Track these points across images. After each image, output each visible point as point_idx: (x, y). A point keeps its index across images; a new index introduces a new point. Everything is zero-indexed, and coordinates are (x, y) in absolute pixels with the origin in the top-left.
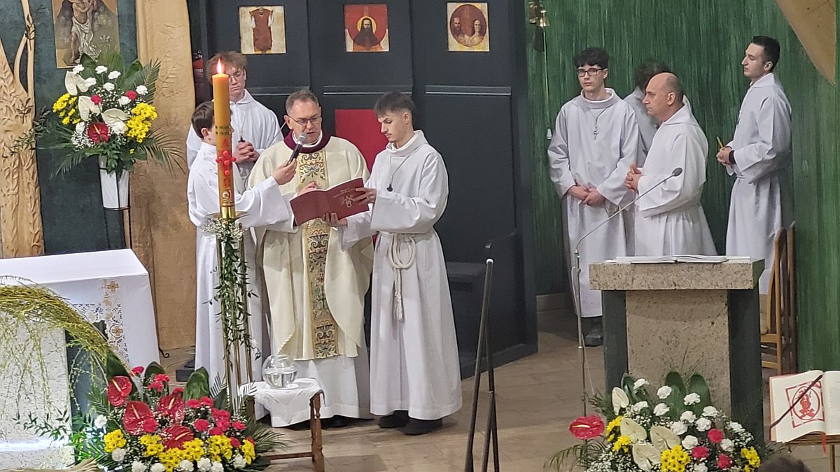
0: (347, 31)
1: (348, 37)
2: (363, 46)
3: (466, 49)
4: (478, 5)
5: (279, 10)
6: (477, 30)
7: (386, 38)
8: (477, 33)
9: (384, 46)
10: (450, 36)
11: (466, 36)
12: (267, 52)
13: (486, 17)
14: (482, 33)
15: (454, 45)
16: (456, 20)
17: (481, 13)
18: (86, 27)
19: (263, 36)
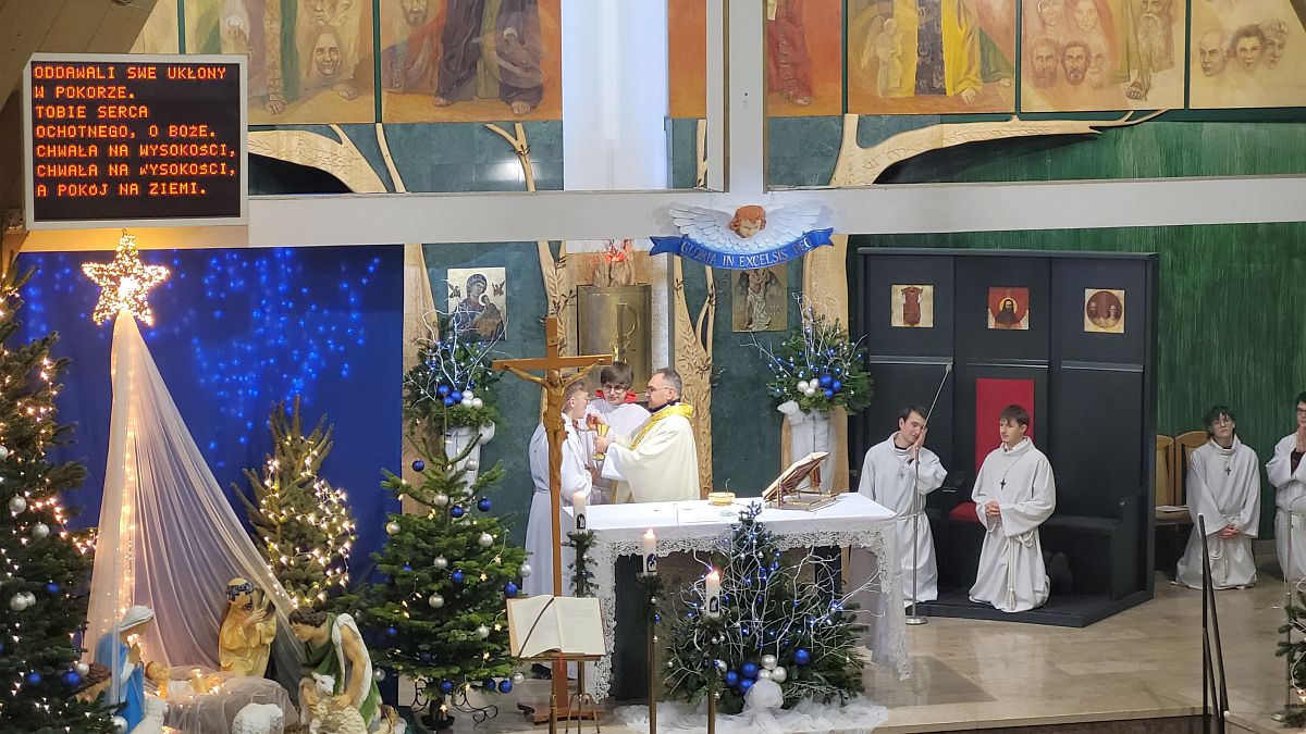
0: (989, 310)
1: (990, 315)
2: (1004, 322)
3: (1102, 330)
4: (1115, 292)
5: (928, 289)
6: (1112, 313)
7: (1026, 318)
8: (1112, 317)
9: (1024, 325)
10: (1087, 318)
11: (1102, 320)
12: (916, 326)
13: (1122, 303)
14: (1117, 317)
15: (1089, 326)
16: (1093, 304)
17: (1116, 300)
18: (759, 297)
19: (912, 311)
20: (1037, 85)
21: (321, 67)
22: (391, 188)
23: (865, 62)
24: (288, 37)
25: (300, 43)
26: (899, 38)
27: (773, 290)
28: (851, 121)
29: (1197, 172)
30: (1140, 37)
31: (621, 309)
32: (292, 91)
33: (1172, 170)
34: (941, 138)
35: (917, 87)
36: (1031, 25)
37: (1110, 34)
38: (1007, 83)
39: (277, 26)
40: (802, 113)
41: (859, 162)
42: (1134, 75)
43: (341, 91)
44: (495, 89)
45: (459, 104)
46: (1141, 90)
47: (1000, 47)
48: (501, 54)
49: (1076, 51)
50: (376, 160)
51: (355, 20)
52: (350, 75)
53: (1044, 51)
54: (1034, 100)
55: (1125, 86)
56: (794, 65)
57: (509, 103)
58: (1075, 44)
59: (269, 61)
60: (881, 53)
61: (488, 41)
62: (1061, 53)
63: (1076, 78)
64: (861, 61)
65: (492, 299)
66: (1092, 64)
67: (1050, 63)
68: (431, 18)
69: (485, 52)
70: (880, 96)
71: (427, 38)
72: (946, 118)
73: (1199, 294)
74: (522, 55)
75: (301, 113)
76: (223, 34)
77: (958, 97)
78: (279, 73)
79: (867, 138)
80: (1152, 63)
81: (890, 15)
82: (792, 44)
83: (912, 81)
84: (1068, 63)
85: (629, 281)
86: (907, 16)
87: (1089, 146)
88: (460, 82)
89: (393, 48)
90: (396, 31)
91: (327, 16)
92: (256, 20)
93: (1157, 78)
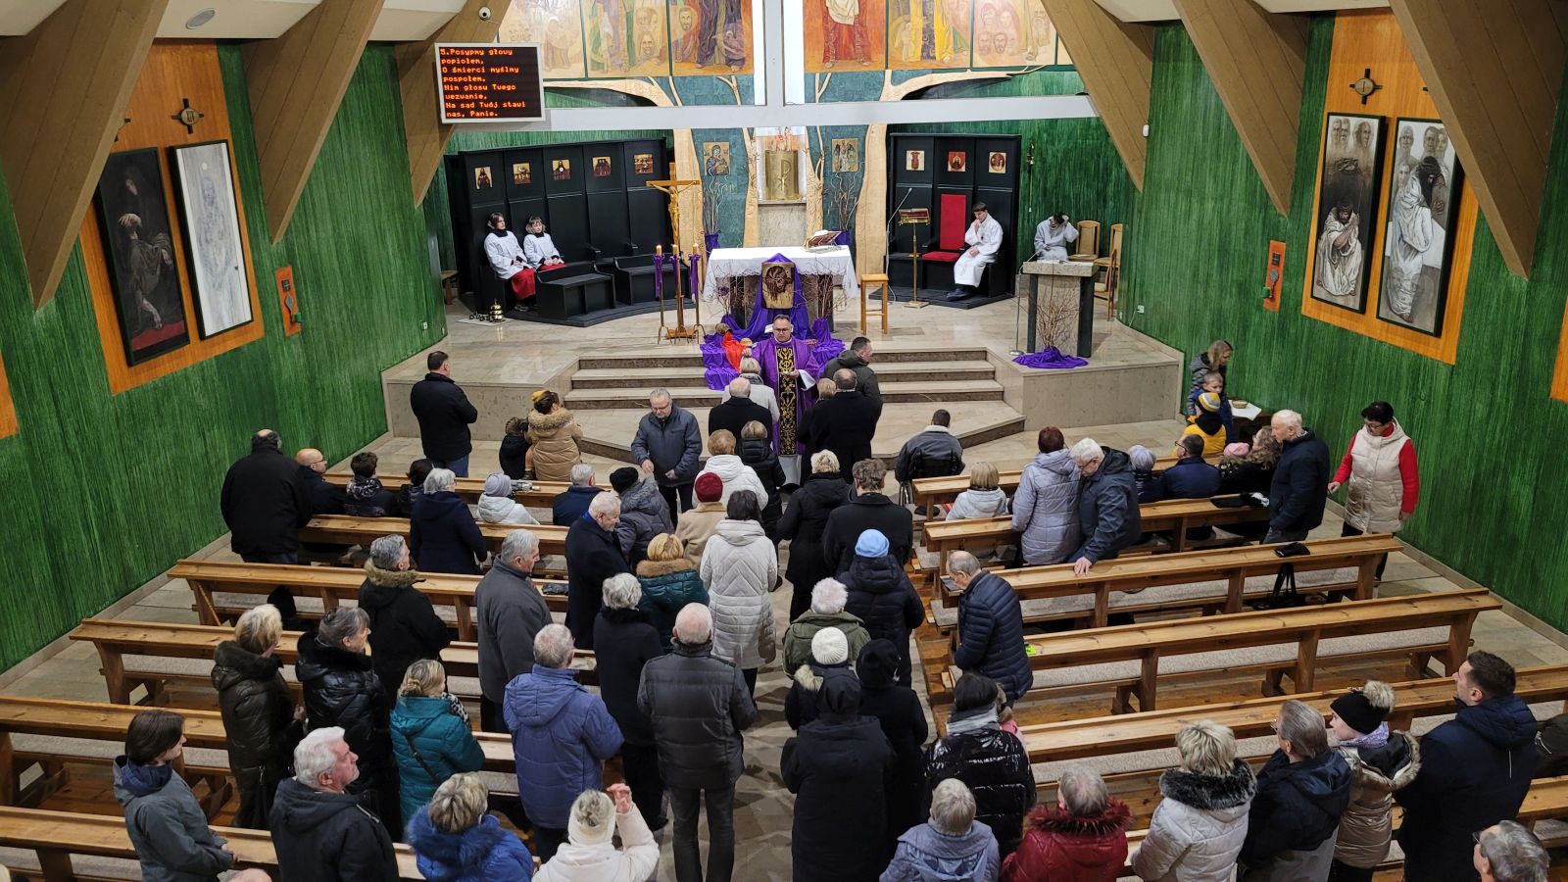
0: (949, 162)
1: (949, 165)
2: (955, 168)
3: (996, 172)
4: (1002, 153)
6: (1001, 164)
7: (964, 166)
8: (1000, 166)
9: (963, 169)
11: (996, 166)
12: (917, 170)
13: (1004, 159)
14: (1003, 165)
16: (993, 159)
17: (1002, 158)
18: (845, 156)
19: (915, 163)
20: (981, 54)
21: (645, 51)
22: (676, 104)
23: (896, 44)
24: (630, 37)
25: (635, 39)
26: (913, 32)
27: (851, 153)
28: (888, 73)
29: (1060, 94)
30: (1033, 28)
31: (782, 161)
32: (632, 62)
33: (1048, 92)
34: (932, 81)
35: (922, 56)
36: (979, 24)
37: (1018, 29)
38: (967, 53)
39: (625, 32)
40: (867, 69)
41: (892, 92)
42: (1030, 49)
43: (654, 61)
44: (723, 60)
45: (707, 67)
46: (1033, 55)
47: (963, 35)
48: (725, 43)
49: (1000, 37)
50: (669, 93)
51: (659, 29)
52: (657, 54)
53: (985, 37)
54: (979, 62)
55: (1025, 54)
56: (863, 46)
57: (730, 66)
58: (1000, 34)
59: (622, 49)
60: (904, 39)
61: (719, 37)
62: (994, 38)
63: (1000, 50)
64: (894, 45)
65: (723, 156)
66: (1009, 43)
67: (988, 43)
68: (693, 27)
69: (718, 42)
70: (903, 59)
71: (692, 38)
72: (934, 71)
73: (1059, 155)
74: (735, 44)
75: (636, 72)
76: (602, 36)
77: (942, 61)
78: (626, 53)
79: (896, 81)
80: (1038, 42)
81: (909, 21)
82: (862, 36)
83: (920, 53)
84: (997, 43)
85: (786, 149)
86: (917, 21)
87: (1007, 83)
88: (707, 56)
89: (677, 41)
90: (678, 34)
91: (647, 27)
92: (616, 30)
93: (1041, 50)
